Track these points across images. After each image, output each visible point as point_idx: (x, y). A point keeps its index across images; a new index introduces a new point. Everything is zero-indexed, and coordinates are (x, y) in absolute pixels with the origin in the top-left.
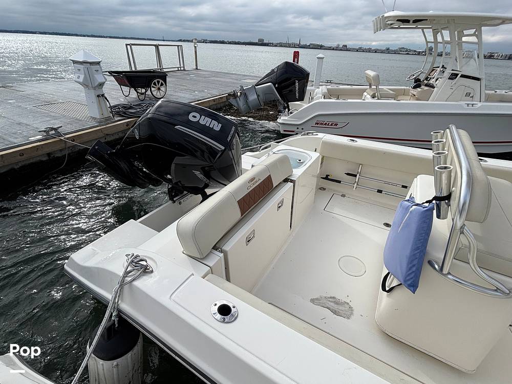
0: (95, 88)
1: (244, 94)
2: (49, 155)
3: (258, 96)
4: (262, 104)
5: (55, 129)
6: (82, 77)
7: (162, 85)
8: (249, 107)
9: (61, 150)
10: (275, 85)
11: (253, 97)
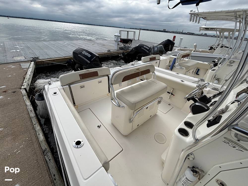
0: (117, 42)
1: (154, 48)
2: (108, 55)
3: (158, 49)
4: (158, 51)
5: (109, 50)
6: (116, 39)
7: (131, 43)
8: (154, 52)
9: (110, 55)
10: (163, 46)
11: (156, 49)
